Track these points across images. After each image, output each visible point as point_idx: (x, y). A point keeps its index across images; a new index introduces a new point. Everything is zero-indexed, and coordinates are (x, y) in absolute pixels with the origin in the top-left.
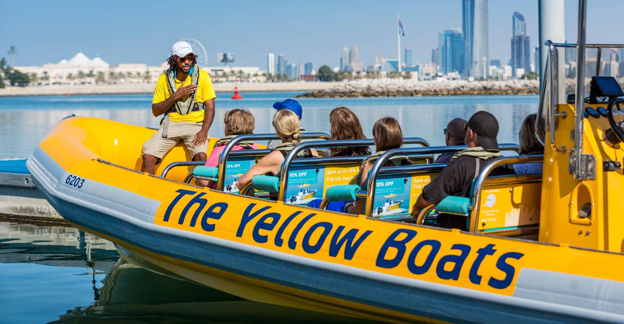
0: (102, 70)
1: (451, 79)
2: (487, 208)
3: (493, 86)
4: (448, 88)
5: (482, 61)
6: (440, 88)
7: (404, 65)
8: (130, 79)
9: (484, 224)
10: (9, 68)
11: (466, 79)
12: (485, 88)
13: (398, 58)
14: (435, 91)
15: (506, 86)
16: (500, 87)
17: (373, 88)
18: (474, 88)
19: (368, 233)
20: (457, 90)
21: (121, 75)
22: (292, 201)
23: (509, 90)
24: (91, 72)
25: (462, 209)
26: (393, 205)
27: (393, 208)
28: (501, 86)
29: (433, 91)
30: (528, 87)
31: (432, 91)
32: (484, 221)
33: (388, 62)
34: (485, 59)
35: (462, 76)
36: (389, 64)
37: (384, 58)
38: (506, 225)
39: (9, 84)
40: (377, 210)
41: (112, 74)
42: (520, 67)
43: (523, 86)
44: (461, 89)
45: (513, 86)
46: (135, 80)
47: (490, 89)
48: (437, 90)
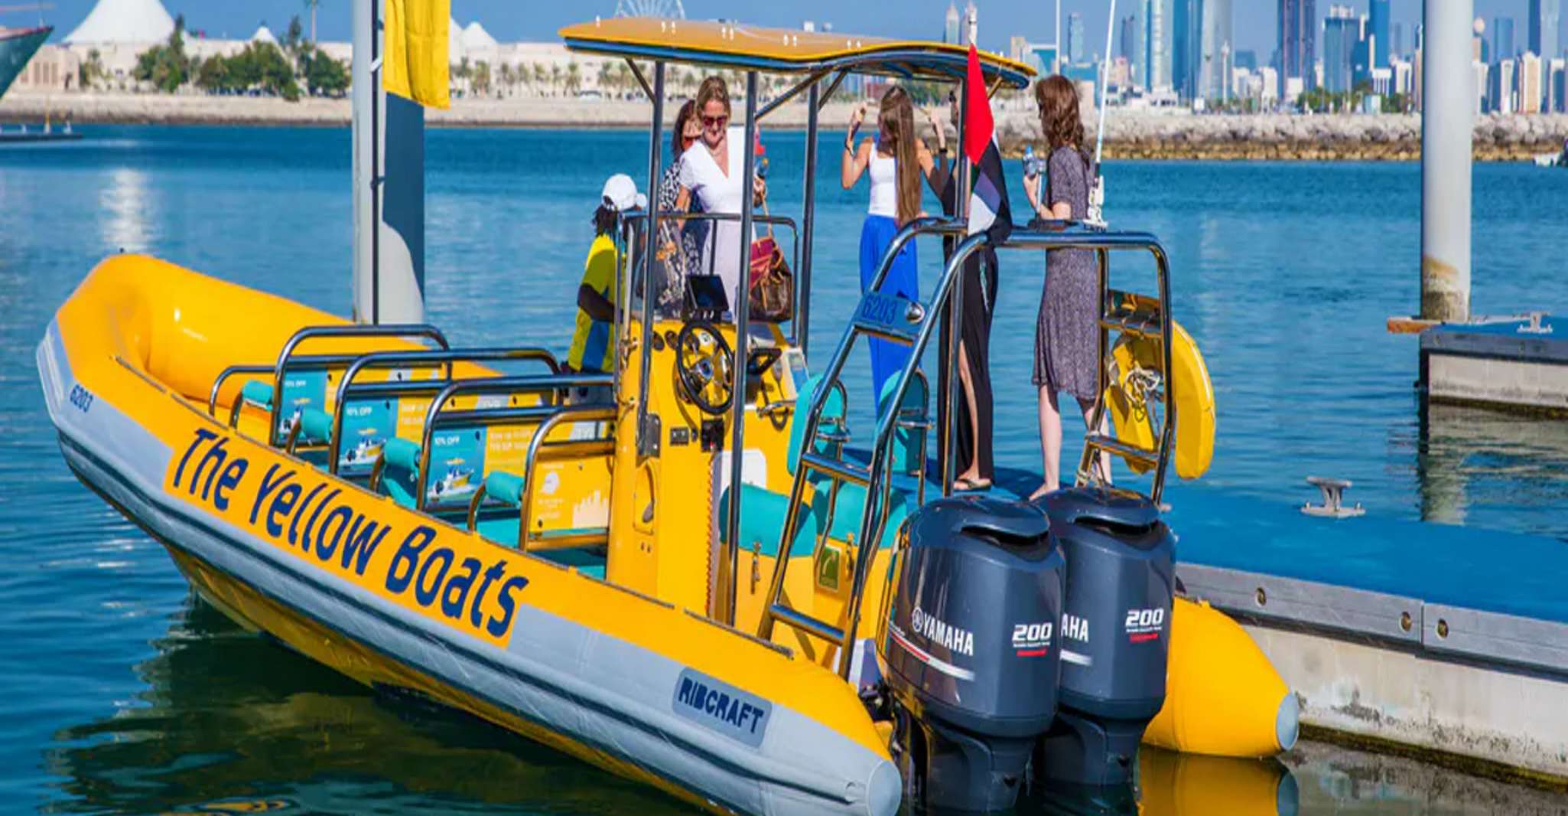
0: (486, 57)
1: (1159, 103)
2: (545, 496)
3: (1252, 129)
4: (1162, 131)
5: (1218, 52)
6: (1146, 132)
7: (1065, 60)
8: (540, 86)
9: (540, 524)
10: (307, 47)
11: (1187, 105)
12: (1234, 135)
13: (1054, 42)
14: (1138, 141)
15: (1277, 131)
16: (1264, 134)
17: (1016, 130)
18: (1214, 134)
19: (387, 529)
20: (1180, 139)
21: (522, 75)
22: (350, 459)
23: (1281, 142)
24: (465, 61)
25: (510, 494)
26: (459, 478)
27: (458, 484)
28: (1267, 131)
29: (1133, 140)
30: (1320, 134)
31: (1130, 143)
32: (540, 517)
33: (1035, 51)
34: (1226, 49)
35: (1180, 96)
36: (1036, 56)
37: (1029, 40)
38: (575, 526)
39: (306, 89)
40: (434, 487)
41: (504, 68)
42: (1294, 74)
43: (1309, 132)
44: (1189, 135)
45: (1290, 132)
46: (548, 88)
47: (1245, 139)
48: (1142, 138)
